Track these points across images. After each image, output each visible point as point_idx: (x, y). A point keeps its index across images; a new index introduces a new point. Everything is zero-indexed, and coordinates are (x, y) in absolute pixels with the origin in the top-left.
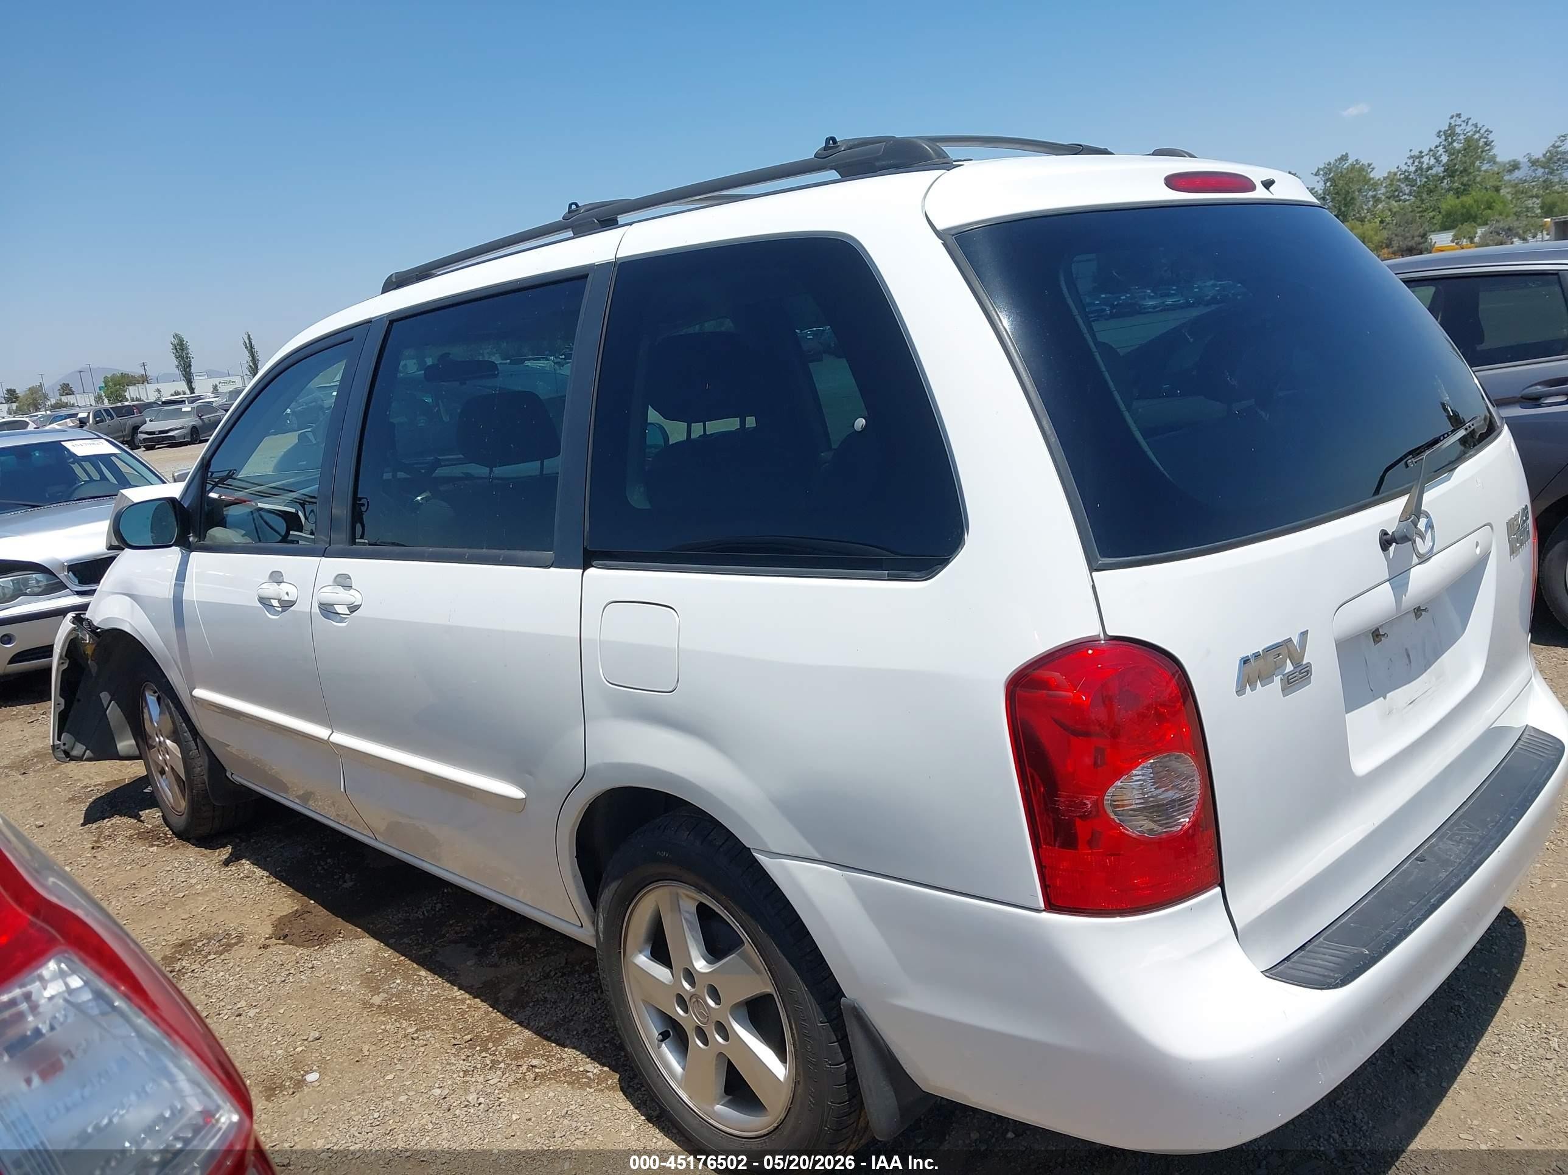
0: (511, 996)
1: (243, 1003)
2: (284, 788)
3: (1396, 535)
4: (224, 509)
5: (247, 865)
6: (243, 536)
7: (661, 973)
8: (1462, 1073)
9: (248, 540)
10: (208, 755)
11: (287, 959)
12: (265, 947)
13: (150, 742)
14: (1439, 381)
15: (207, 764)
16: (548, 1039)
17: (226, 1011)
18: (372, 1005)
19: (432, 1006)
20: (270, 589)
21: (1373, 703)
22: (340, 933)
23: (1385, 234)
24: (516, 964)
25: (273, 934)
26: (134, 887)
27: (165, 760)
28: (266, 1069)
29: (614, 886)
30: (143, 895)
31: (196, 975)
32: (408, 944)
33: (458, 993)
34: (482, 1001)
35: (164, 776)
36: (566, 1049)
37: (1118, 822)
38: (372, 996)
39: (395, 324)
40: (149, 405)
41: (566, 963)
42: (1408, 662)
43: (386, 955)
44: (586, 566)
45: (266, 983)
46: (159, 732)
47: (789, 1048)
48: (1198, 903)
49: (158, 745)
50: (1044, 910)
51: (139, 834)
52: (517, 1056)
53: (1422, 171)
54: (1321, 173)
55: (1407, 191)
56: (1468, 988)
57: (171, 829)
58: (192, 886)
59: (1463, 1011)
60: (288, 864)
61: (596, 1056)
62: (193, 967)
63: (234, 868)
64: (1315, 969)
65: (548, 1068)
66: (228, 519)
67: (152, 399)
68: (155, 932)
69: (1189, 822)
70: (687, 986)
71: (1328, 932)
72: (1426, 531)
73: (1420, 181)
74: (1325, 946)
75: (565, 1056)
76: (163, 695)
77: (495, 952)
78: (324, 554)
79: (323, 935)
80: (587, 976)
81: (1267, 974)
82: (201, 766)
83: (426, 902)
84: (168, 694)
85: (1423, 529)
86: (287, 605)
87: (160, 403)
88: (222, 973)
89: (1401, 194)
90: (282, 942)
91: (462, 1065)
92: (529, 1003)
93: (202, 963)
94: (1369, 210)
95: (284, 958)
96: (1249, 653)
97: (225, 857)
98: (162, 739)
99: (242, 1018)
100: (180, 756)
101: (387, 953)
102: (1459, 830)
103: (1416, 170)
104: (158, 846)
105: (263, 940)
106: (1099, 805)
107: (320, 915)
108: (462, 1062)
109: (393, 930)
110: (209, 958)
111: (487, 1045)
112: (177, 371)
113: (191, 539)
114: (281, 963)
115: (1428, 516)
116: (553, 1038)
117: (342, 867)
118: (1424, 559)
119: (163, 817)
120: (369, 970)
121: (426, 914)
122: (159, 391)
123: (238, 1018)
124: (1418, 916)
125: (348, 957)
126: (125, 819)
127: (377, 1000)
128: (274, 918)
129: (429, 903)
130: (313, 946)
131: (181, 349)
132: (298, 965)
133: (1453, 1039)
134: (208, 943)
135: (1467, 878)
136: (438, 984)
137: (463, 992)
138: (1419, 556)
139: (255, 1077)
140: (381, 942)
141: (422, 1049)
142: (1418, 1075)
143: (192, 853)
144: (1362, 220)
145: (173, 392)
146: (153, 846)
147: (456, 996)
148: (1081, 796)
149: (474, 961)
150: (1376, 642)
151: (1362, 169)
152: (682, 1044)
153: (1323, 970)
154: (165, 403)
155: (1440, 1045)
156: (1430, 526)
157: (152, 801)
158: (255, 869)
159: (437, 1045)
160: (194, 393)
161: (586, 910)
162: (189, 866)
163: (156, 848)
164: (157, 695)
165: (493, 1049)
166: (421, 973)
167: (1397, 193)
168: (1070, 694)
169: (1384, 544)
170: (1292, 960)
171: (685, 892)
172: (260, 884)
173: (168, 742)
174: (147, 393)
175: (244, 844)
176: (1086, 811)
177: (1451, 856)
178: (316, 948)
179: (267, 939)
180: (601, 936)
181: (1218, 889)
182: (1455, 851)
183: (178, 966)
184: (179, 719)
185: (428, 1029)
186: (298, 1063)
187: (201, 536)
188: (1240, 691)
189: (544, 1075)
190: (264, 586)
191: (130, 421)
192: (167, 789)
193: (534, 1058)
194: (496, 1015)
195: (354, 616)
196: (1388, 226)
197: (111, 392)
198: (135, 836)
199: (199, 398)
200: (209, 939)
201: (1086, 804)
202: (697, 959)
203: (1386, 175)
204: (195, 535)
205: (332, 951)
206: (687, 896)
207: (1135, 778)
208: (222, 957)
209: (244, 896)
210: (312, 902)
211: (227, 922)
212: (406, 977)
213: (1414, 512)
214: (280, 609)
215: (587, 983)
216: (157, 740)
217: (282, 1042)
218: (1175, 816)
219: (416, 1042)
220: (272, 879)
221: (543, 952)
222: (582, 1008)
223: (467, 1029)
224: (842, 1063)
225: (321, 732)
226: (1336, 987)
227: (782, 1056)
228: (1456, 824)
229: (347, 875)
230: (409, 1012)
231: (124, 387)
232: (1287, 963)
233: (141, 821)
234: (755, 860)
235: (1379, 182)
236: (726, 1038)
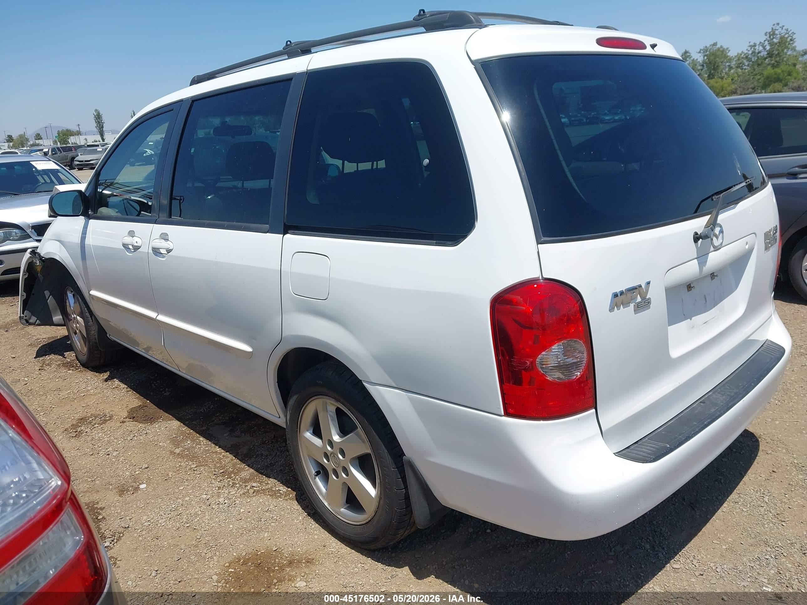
0: (245, 452)
1: (110, 449)
2: (137, 344)
3: (702, 235)
4: (108, 198)
5: (116, 382)
6: (117, 212)
7: (317, 441)
8: (718, 511)
9: (119, 215)
10: (98, 325)
11: (134, 429)
12: (123, 422)
13: (70, 317)
14: (735, 157)
15: (97, 329)
16: (262, 474)
17: (102, 452)
18: (175, 453)
19: (205, 455)
20: (128, 240)
21: (684, 322)
22: (161, 417)
23: (733, 87)
24: (249, 436)
25: (128, 416)
26: (60, 390)
27: (76, 327)
28: (120, 481)
29: (295, 397)
30: (64, 394)
31: (88, 434)
32: (195, 424)
33: (218, 449)
34: (230, 454)
35: (76, 335)
36: (270, 479)
37: (542, 372)
38: (175, 449)
39: (195, 102)
40: (81, 147)
41: (274, 437)
42: (705, 302)
43: (183, 429)
44: (285, 233)
45: (123, 440)
46: (74, 313)
47: (378, 481)
48: (583, 417)
49: (73, 319)
50: (504, 416)
51: (63, 364)
52: (246, 481)
53: (755, 54)
54: (702, 51)
55: (746, 64)
56: (727, 470)
57: (79, 362)
58: (88, 391)
59: (722, 481)
60: (137, 382)
61: (285, 483)
62: (87, 430)
63: (110, 383)
64: (641, 453)
65: (261, 488)
66: (109, 203)
67: (82, 144)
68: (69, 412)
69: (580, 375)
70: (329, 448)
71: (651, 435)
72: (719, 234)
73: (754, 59)
74: (648, 442)
75: (269, 482)
76: (76, 294)
77: (239, 430)
78: (156, 222)
79: (152, 418)
80: (284, 444)
81: (617, 454)
82: (94, 331)
83: (206, 404)
84: (78, 292)
85: (718, 233)
86: (136, 248)
87: (86, 146)
88: (101, 434)
89: (743, 66)
90: (132, 420)
91: (217, 484)
92: (253, 456)
93: (91, 429)
94: (726, 73)
95: (132, 428)
96: (618, 290)
97: (106, 377)
98: (75, 316)
99: (110, 456)
100: (84, 325)
101: (185, 428)
102: (724, 389)
103: (752, 53)
104: (72, 370)
105: (122, 418)
106: (533, 363)
107: (152, 408)
108: (218, 483)
109: (188, 417)
110: (95, 426)
111: (231, 475)
112: (95, 130)
113: (90, 213)
114: (130, 430)
115: (721, 226)
116: (264, 473)
117: (164, 385)
118: (716, 249)
119: (76, 356)
120: (175, 436)
121: (205, 410)
122: (86, 139)
123: (108, 456)
124: (697, 430)
125: (164, 429)
126: (56, 356)
127: (177, 451)
128: (128, 408)
129: (207, 404)
130: (147, 423)
131: (98, 118)
132: (139, 432)
133: (716, 495)
134: (95, 419)
135: (725, 412)
136: (209, 445)
137: (221, 449)
138: (714, 247)
139: (115, 485)
140: (182, 423)
141: (198, 476)
142: (695, 511)
143: (89, 375)
144: (722, 78)
145: (93, 141)
146: (70, 370)
147: (217, 451)
148: (524, 359)
149: (228, 434)
150: (688, 291)
151: (723, 51)
152: (326, 478)
153: (645, 454)
154: (89, 146)
155: (709, 497)
156: (721, 232)
157: (70, 348)
158: (121, 384)
159: (206, 474)
160: (104, 141)
161: (282, 408)
162: (87, 381)
163: (71, 371)
164: (73, 293)
165: (234, 477)
166: (200, 439)
167: (741, 65)
168: (524, 308)
169: (696, 239)
170: (631, 448)
171: (329, 401)
172: (123, 391)
173: (78, 317)
174: (80, 140)
175: (116, 371)
176: (527, 367)
177: (718, 401)
178: (149, 424)
179: (124, 418)
180: (288, 422)
181: (594, 410)
182: (721, 399)
183: (79, 429)
184: (83, 306)
185: (202, 466)
186: (136, 479)
187: (95, 211)
188: (612, 309)
189: (258, 491)
190: (125, 238)
191: (70, 154)
192: (78, 342)
193: (254, 482)
194: (236, 461)
195: (169, 255)
196: (736, 82)
197: (61, 139)
198: (61, 365)
199: (106, 144)
200: (96, 417)
201: (527, 363)
202: (334, 435)
203: (736, 55)
204: (92, 211)
205: (157, 426)
206: (331, 404)
207: (553, 351)
208: (102, 426)
209: (114, 397)
210: (148, 401)
211: (105, 409)
212: (193, 440)
213: (713, 224)
214: (133, 250)
215: (284, 447)
216: (73, 316)
217: (129, 469)
218: (573, 371)
219: (195, 472)
220: (129, 389)
221: (263, 431)
222: (280, 459)
223: (222, 467)
224: (403, 489)
225: (152, 314)
226: (650, 462)
227: (374, 484)
228: (724, 385)
229: (167, 389)
230: (193, 457)
231: (68, 136)
232: (628, 450)
233: (65, 358)
234: (364, 387)
235: (732, 58)
236: (347, 475)
